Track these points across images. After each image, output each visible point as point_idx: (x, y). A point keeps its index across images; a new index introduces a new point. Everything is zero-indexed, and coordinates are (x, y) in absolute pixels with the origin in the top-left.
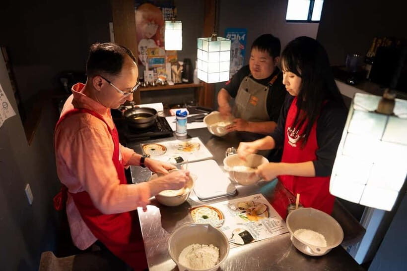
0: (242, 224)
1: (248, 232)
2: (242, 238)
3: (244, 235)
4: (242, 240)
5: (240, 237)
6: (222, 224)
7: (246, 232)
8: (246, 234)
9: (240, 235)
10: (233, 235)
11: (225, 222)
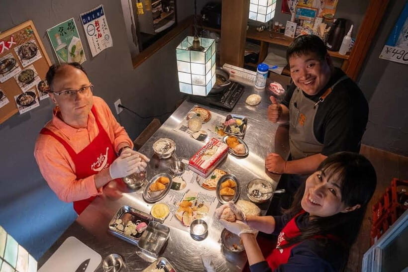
0: (187, 192)
1: (176, 190)
2: (176, 183)
3: (177, 186)
4: (176, 181)
5: (178, 182)
6: (198, 182)
7: (178, 189)
8: (176, 187)
9: (180, 184)
10: (183, 180)
11: (198, 185)
